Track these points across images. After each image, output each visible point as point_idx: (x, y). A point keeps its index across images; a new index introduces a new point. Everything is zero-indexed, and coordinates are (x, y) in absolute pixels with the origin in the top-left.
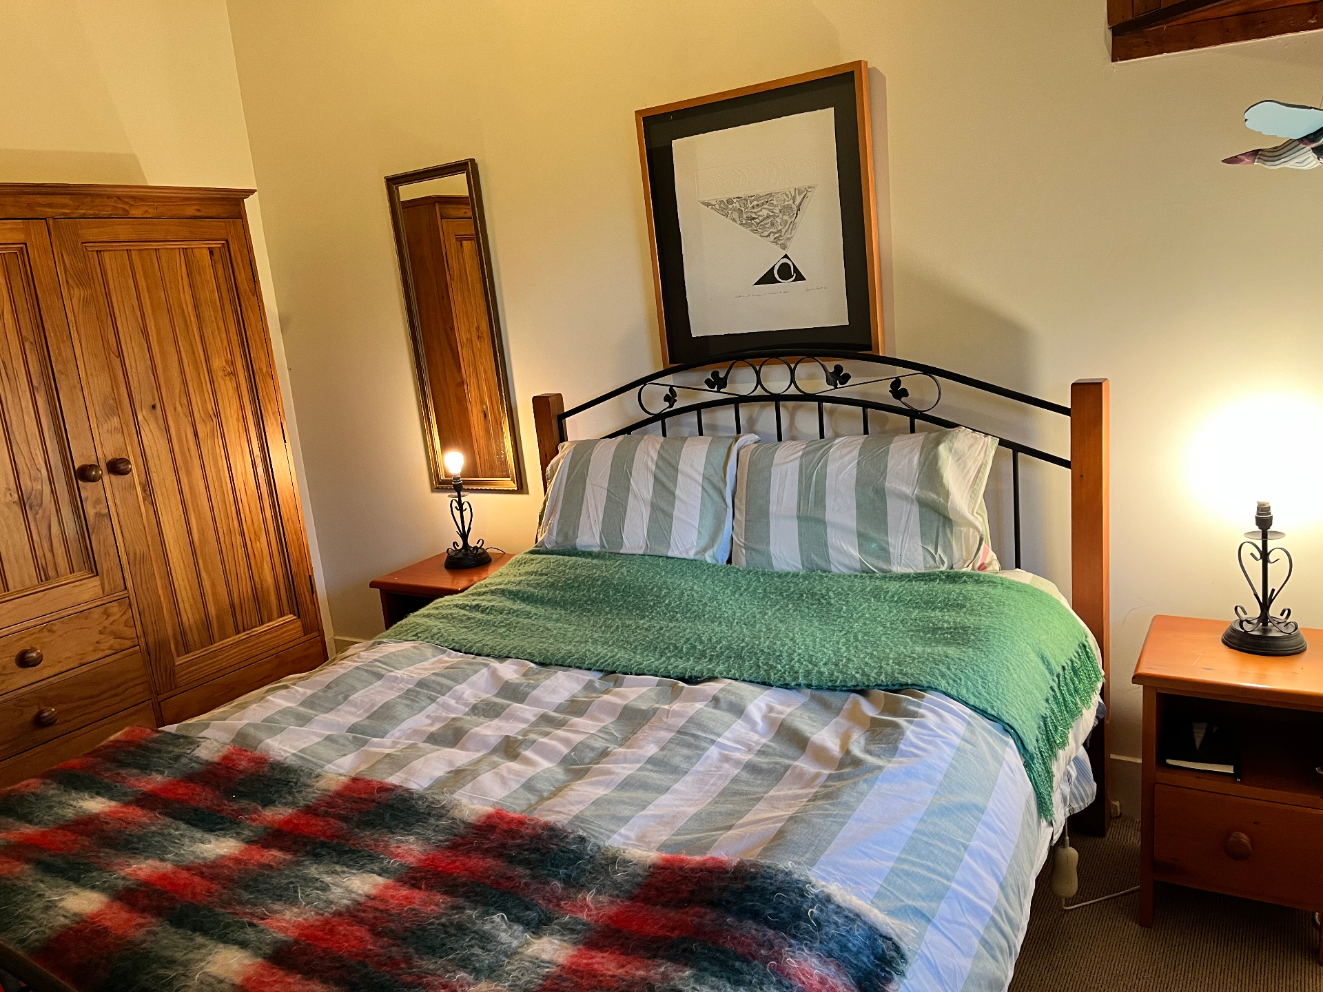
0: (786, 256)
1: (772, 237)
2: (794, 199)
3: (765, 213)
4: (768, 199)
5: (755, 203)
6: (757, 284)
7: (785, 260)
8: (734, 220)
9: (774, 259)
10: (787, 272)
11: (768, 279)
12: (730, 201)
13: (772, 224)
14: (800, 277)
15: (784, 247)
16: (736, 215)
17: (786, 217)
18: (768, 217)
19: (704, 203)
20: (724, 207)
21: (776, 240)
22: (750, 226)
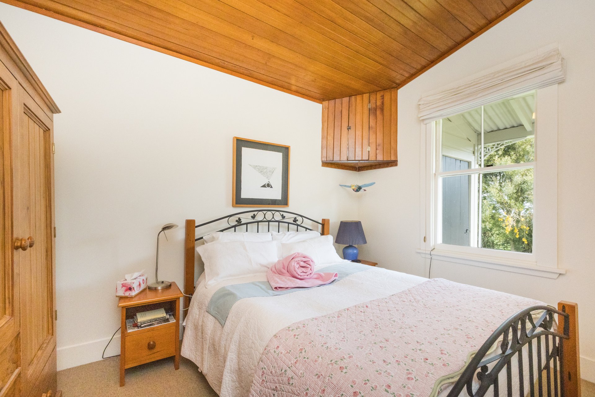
0: (269, 182)
1: (266, 177)
2: (272, 169)
3: (265, 171)
4: (266, 168)
5: (263, 168)
6: (261, 187)
7: (269, 183)
8: (257, 171)
9: (266, 182)
10: (269, 185)
11: (264, 186)
12: (257, 166)
13: (267, 174)
14: (271, 187)
15: (269, 179)
16: (258, 170)
17: (270, 173)
18: (266, 172)
19: (249, 165)
20: (255, 167)
21: (267, 178)
22: (261, 173)
